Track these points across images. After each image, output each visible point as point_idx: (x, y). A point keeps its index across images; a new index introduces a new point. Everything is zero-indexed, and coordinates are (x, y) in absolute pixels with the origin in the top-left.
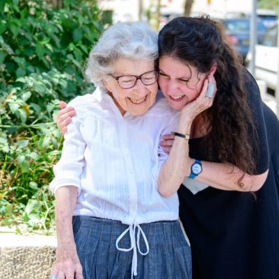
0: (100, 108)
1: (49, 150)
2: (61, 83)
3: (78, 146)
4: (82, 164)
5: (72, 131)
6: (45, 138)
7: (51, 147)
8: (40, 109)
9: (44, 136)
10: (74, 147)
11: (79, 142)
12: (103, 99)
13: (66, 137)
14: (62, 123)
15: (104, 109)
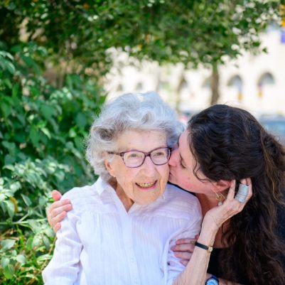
0: (101, 202)
1: (40, 253)
3: (72, 246)
4: (77, 269)
5: (66, 228)
6: (35, 237)
7: (41, 249)
8: (31, 203)
9: (34, 234)
10: (68, 248)
11: (73, 242)
12: (105, 191)
13: (58, 235)
14: (55, 218)
15: (105, 203)
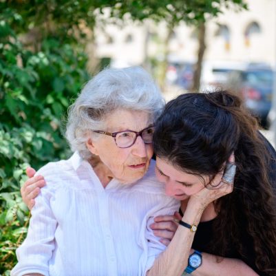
0: (77, 178)
1: (15, 228)
2: (34, 144)
3: (46, 223)
4: (52, 247)
5: (40, 205)
6: (9, 211)
7: (17, 223)
8: (5, 175)
9: (8, 209)
10: (42, 225)
11: (48, 219)
12: (81, 166)
13: (33, 212)
14: (29, 196)
15: (81, 179)
